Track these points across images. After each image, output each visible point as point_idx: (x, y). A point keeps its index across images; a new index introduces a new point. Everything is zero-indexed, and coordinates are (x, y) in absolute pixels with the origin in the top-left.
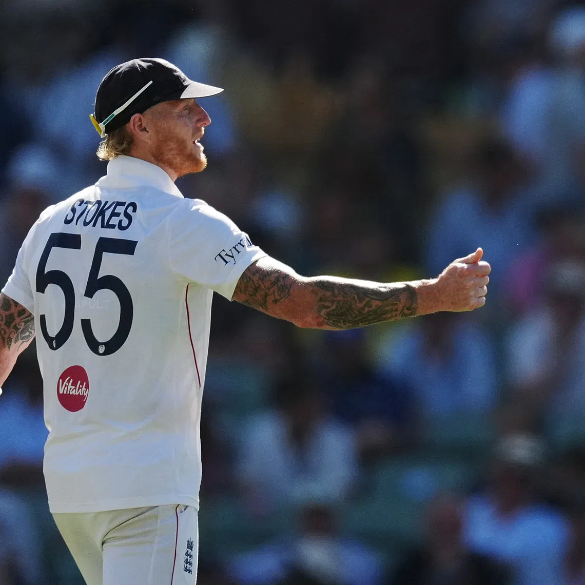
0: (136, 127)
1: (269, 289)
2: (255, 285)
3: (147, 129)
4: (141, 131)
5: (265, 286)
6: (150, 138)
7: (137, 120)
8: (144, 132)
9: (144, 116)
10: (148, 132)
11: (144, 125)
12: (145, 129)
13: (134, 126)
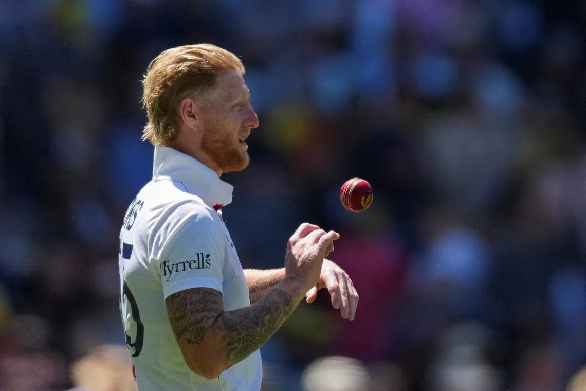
0: (185, 111)
1: (190, 326)
2: (184, 313)
3: (196, 117)
4: (189, 116)
5: (189, 320)
6: (195, 126)
7: (188, 105)
8: (192, 119)
9: (195, 103)
10: (196, 119)
11: (193, 111)
12: (193, 116)
13: (183, 110)
